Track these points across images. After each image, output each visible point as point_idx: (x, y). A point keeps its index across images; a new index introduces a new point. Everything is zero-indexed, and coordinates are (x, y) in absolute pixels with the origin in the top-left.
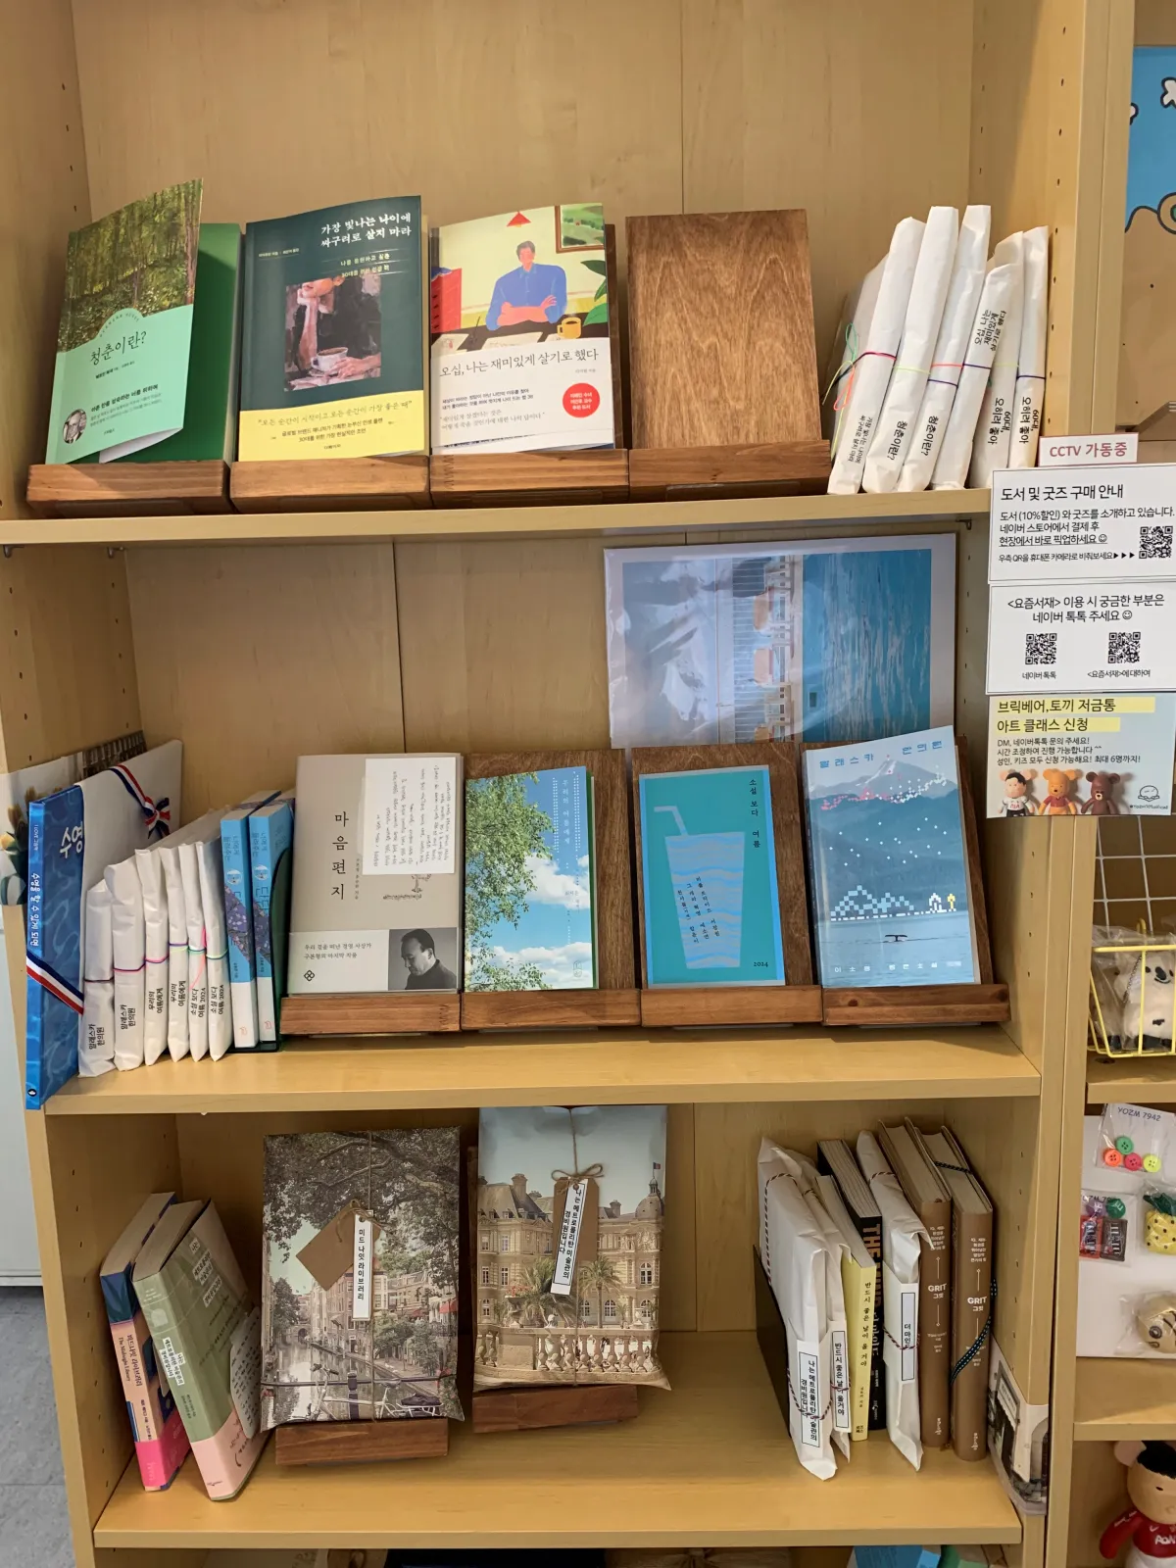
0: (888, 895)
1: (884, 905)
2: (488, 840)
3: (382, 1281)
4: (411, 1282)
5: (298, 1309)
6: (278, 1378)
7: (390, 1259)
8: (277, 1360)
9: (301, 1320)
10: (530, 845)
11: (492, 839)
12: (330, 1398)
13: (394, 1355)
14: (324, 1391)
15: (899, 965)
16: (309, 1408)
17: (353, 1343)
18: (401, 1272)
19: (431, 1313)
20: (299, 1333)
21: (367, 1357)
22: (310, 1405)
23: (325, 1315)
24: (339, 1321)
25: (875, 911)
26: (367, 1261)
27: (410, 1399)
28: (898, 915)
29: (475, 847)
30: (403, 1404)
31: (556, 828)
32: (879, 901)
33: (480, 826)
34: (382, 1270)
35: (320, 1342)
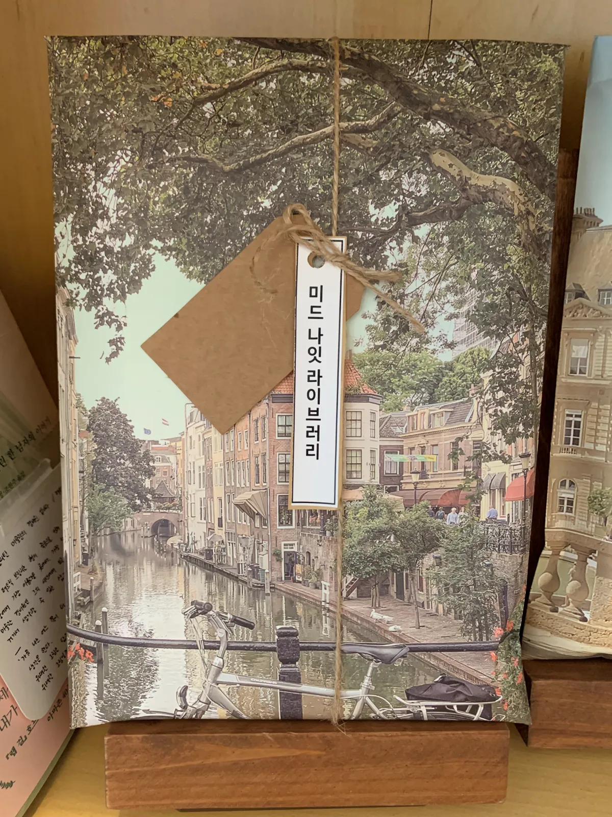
3: (366, 417)
4: (438, 423)
5: (150, 473)
6: (105, 625)
7: (388, 366)
8: (101, 585)
9: (159, 499)
12: (233, 678)
13: (393, 590)
14: (217, 661)
16: (183, 694)
17: (291, 561)
18: (413, 397)
19: (485, 500)
20: (154, 528)
21: (326, 594)
22: (186, 688)
23: (218, 491)
24: (257, 507)
26: (329, 366)
27: (428, 687)
30: (409, 696)
34: (366, 389)
35: (209, 553)
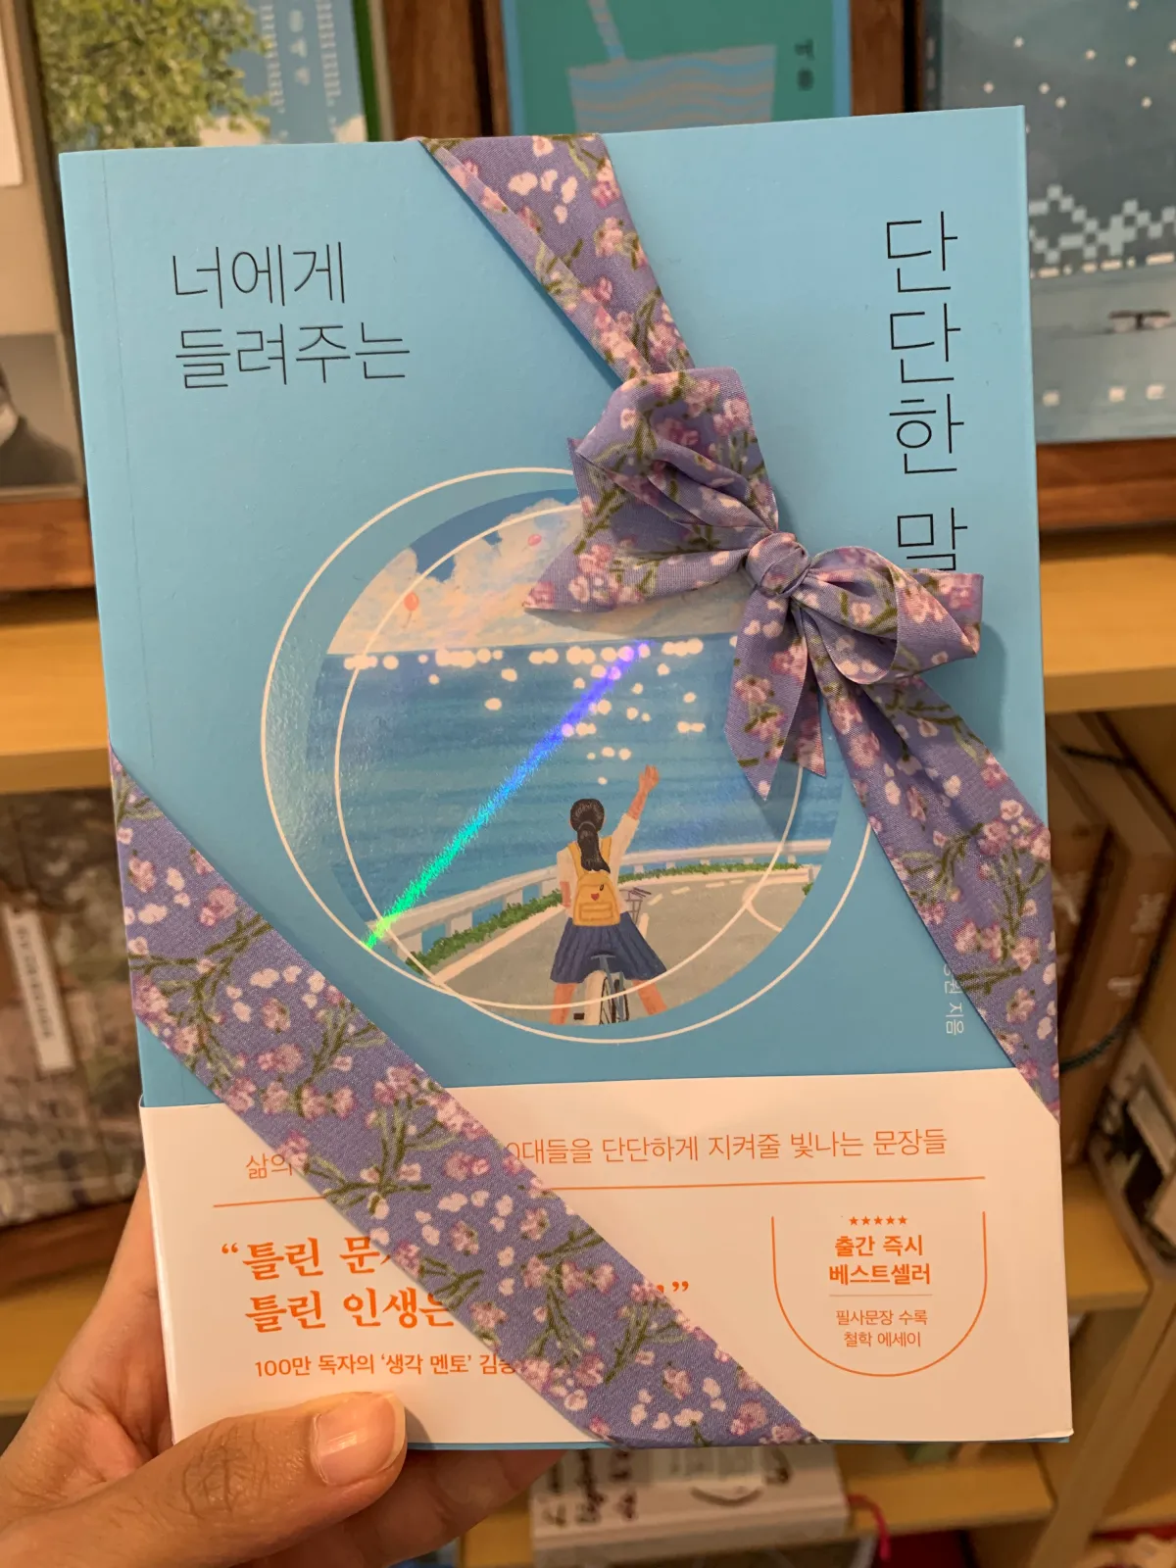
0: (1130, 207)
1: (1117, 235)
2: (102, 90)
10: (208, 97)
11: (110, 86)
15: (1137, 388)
25: (1090, 252)
28: (1153, 260)
29: (72, 113)
31: (269, 41)
32: (1104, 225)
33: (74, 52)
